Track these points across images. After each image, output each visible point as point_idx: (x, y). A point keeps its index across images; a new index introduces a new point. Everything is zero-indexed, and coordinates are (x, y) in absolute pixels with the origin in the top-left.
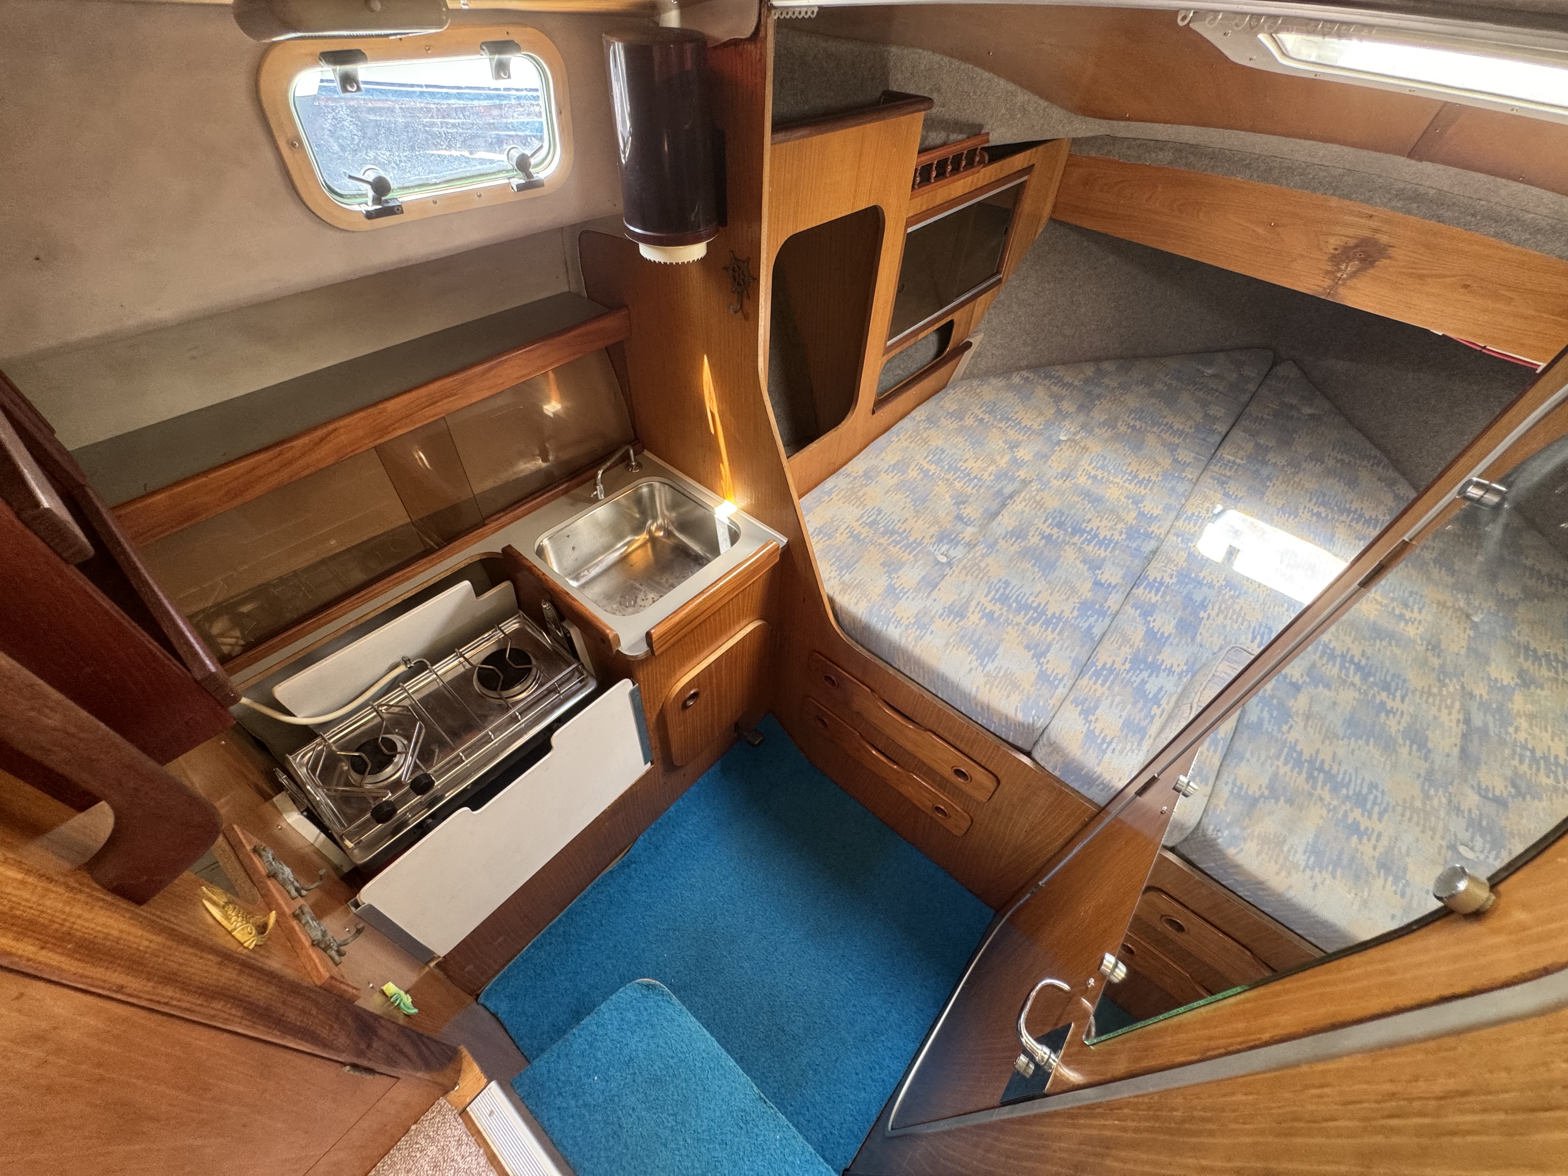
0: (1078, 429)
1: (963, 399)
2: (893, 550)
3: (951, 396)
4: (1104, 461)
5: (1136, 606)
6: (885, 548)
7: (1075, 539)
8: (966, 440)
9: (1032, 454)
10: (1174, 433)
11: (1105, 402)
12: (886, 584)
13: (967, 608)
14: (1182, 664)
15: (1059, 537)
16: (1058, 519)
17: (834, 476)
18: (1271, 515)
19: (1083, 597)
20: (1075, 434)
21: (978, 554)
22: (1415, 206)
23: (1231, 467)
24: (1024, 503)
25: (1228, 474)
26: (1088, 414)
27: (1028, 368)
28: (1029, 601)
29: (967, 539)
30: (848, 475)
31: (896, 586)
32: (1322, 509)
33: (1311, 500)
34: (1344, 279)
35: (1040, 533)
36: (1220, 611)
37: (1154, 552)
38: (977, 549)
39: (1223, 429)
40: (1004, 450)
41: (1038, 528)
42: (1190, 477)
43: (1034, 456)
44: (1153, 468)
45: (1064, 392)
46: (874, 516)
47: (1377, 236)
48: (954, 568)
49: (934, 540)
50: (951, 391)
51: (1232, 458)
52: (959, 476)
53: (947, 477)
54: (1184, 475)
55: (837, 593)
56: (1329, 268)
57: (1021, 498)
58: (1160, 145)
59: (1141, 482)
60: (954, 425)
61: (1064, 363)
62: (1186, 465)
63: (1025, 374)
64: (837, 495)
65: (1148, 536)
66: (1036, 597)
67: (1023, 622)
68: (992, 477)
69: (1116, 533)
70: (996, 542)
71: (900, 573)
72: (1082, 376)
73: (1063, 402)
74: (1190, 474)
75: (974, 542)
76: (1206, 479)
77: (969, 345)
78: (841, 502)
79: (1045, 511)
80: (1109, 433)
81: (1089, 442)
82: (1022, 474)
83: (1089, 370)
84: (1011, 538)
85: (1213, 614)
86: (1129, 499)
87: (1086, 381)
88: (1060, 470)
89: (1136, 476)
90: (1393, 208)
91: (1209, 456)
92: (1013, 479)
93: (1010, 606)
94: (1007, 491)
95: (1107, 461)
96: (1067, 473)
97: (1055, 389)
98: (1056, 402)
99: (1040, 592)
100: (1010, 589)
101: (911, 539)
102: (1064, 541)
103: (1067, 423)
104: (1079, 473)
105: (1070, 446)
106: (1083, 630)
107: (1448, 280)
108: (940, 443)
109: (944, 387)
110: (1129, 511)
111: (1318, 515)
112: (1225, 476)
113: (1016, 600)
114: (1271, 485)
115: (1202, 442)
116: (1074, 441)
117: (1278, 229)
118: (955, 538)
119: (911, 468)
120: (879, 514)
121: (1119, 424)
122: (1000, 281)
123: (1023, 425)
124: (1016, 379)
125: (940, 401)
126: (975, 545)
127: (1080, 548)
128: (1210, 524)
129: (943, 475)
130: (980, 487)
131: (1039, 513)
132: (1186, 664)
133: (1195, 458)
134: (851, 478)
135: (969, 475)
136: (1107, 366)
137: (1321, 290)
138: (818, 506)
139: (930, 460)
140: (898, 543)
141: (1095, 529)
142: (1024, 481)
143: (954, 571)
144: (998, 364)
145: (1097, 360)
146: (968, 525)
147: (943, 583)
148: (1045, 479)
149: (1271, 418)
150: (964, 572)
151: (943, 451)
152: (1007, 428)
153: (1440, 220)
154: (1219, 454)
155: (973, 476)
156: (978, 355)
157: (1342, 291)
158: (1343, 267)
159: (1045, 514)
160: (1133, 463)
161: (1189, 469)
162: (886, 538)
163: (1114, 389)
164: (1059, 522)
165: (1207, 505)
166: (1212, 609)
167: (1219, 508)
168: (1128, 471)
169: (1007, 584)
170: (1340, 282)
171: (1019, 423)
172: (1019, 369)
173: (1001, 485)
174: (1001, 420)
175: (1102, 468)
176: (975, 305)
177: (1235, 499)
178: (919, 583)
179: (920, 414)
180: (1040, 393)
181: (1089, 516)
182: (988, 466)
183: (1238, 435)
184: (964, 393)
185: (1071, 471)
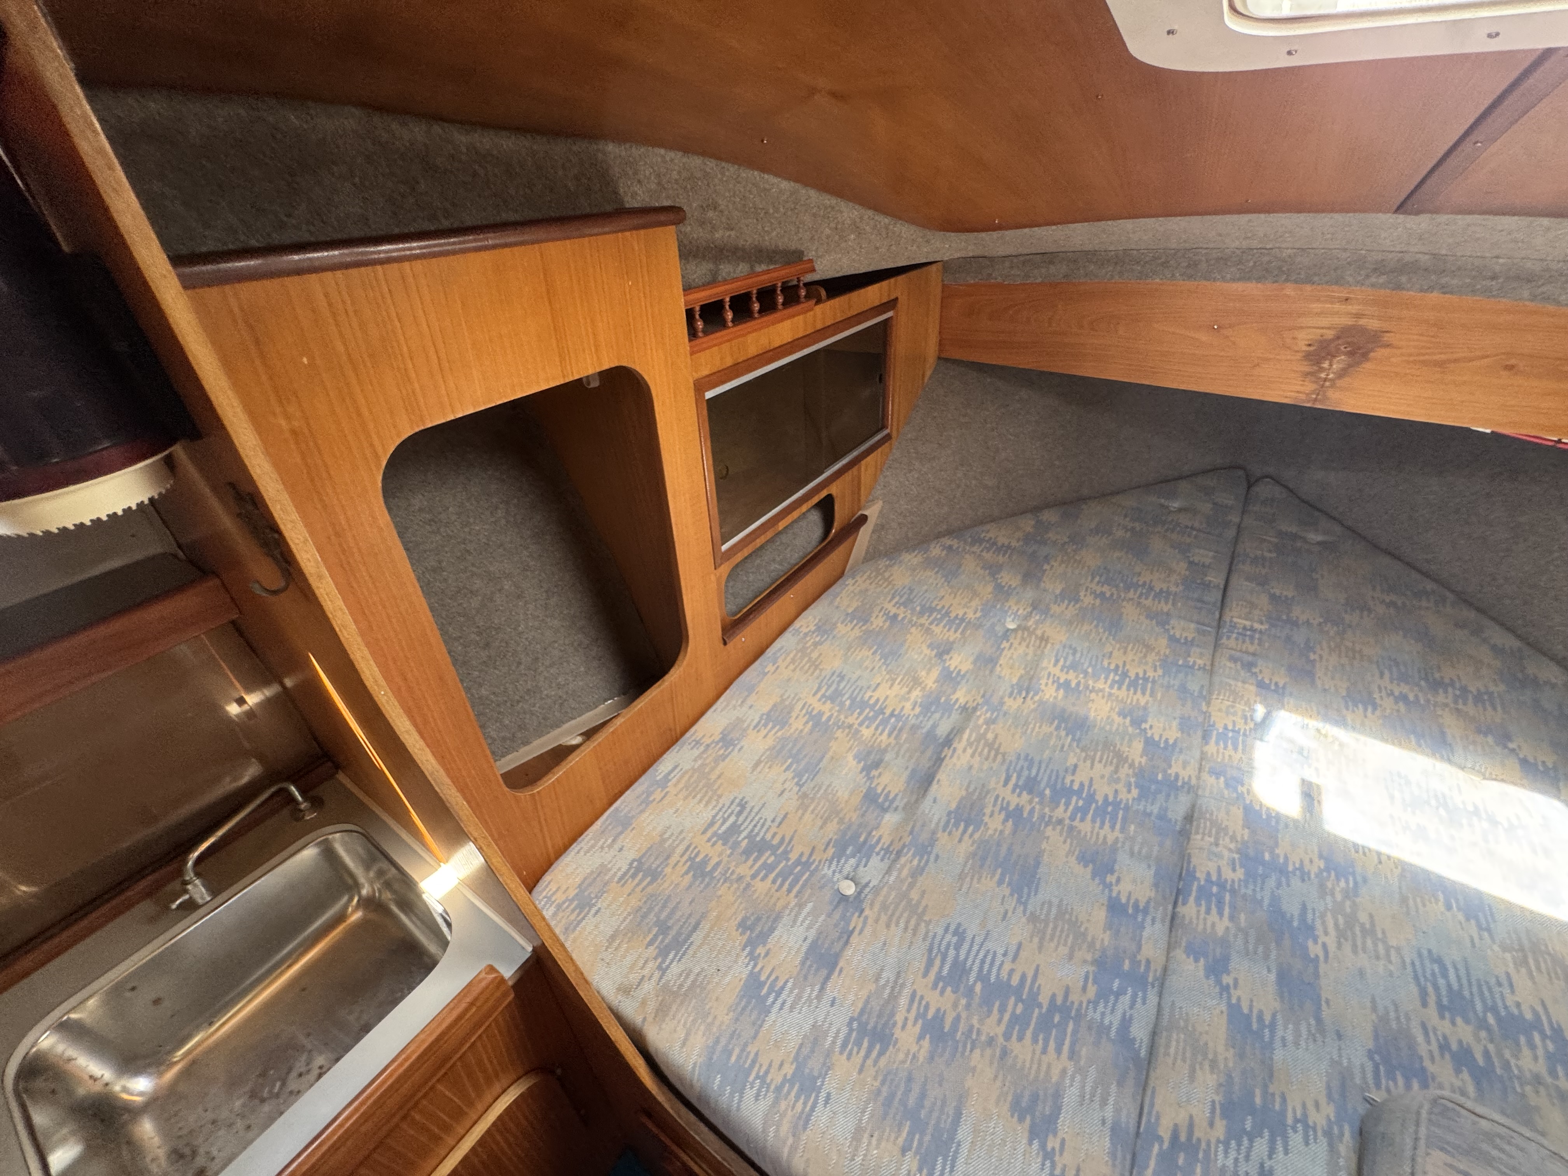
0: (1029, 609)
1: (867, 590)
2: (761, 887)
3: (851, 588)
4: (1074, 654)
5: (1194, 952)
6: (748, 885)
7: (1059, 812)
8: (874, 653)
9: (971, 659)
10: (1159, 595)
11: (1055, 564)
12: (746, 972)
13: (893, 1014)
14: (1323, 1101)
15: (1032, 811)
16: (1026, 773)
17: (676, 748)
18: (1338, 710)
19: (1098, 946)
20: (1027, 617)
21: (905, 872)
22: (1404, 279)
23: (1252, 638)
24: (970, 751)
25: (1251, 649)
26: (1037, 587)
27: (949, 533)
28: (1004, 975)
29: (886, 841)
30: (698, 743)
31: (763, 978)
32: (1405, 689)
33: (1382, 675)
34: (1331, 380)
35: (1002, 809)
36: (1341, 935)
37: (1189, 818)
38: (903, 860)
39: (1220, 581)
40: (930, 659)
41: (997, 797)
42: (1200, 662)
43: (974, 662)
44: (1145, 656)
45: (1001, 559)
46: (732, 819)
47: (1362, 322)
48: (867, 912)
49: (831, 851)
50: (850, 581)
51: (1248, 623)
52: (867, 718)
53: (850, 720)
54: (1191, 660)
55: (650, 1019)
56: (1307, 369)
57: (964, 742)
58: (1049, 258)
59: (1133, 684)
60: (857, 632)
61: (993, 520)
62: (1189, 643)
63: (947, 541)
64: (675, 785)
65: (1173, 786)
66: (1014, 960)
67: (1000, 1030)
68: (918, 710)
69: (1120, 786)
70: (933, 841)
71: (772, 940)
72: (1019, 534)
73: (1002, 574)
74: (1198, 658)
75: (897, 846)
76: (1225, 665)
77: (864, 519)
78: (681, 796)
79: (1004, 760)
80: (1071, 611)
81: (1049, 628)
82: (961, 696)
83: (1028, 524)
84: (956, 825)
85: (1331, 941)
86: (1125, 717)
87: (1028, 539)
88: (1015, 681)
89: (1125, 675)
90: (1373, 285)
91: (1215, 624)
92: (948, 708)
93: (970, 991)
94: (943, 730)
95: (1078, 655)
96: (1026, 684)
97: (987, 556)
98: (993, 575)
99: (1020, 946)
100: (966, 946)
101: (793, 856)
102: (1042, 817)
103: (1011, 602)
104: (1043, 682)
105: (1023, 639)
106: (1113, 1034)
107: (1477, 363)
108: (837, 664)
109: (841, 575)
110: (1130, 740)
111: (1404, 698)
112: (1247, 652)
113: (980, 977)
114: (1316, 657)
115: (1199, 605)
116: (1026, 629)
117: (1226, 331)
118: (865, 842)
119: (794, 715)
120: (740, 813)
121: (1082, 594)
122: (888, 437)
123: (953, 615)
124: (936, 550)
125: (835, 597)
126: (899, 854)
127: (1071, 828)
128: (1258, 743)
129: (842, 717)
130: (901, 730)
131: (995, 766)
132: (1330, 1097)
133: (1199, 631)
134: (702, 748)
135: (882, 711)
136: (1050, 516)
137: (1303, 396)
138: (642, 811)
139: (823, 696)
140: (769, 868)
141: (1087, 784)
142: (964, 708)
143: (866, 918)
144: (910, 535)
145: (1036, 510)
146: (885, 810)
147: (849, 952)
148: (995, 700)
149: (1274, 555)
150: (884, 918)
151: (842, 677)
152: (931, 624)
153: (1445, 289)
154: (1226, 618)
155: (888, 712)
156: (880, 528)
157: (1331, 393)
158: (1326, 365)
159: (1005, 767)
160: (1116, 653)
161: (1195, 650)
162: (750, 862)
163: (1064, 544)
164: (1028, 778)
165: (1240, 707)
166: (1326, 933)
167: (1260, 711)
168: (1112, 667)
169: (960, 934)
170: (1327, 384)
171: (947, 613)
172: (939, 536)
173: (931, 722)
174: (921, 614)
175: (1074, 666)
176: (859, 470)
177: (1276, 691)
178: (803, 963)
179: (807, 621)
180: (970, 564)
181: (1072, 760)
182: (909, 692)
183: (1241, 585)
184: (868, 581)
185: (1031, 679)
